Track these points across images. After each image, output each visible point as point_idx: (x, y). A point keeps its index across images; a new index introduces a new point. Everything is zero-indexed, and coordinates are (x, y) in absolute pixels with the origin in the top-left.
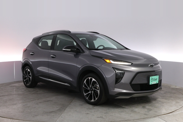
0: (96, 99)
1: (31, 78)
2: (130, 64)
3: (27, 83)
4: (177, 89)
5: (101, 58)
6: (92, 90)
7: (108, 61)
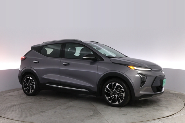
0: (121, 101)
1: (34, 86)
2: (150, 70)
3: (29, 91)
4: (176, 94)
5: (124, 65)
6: (116, 94)
7: (132, 67)
